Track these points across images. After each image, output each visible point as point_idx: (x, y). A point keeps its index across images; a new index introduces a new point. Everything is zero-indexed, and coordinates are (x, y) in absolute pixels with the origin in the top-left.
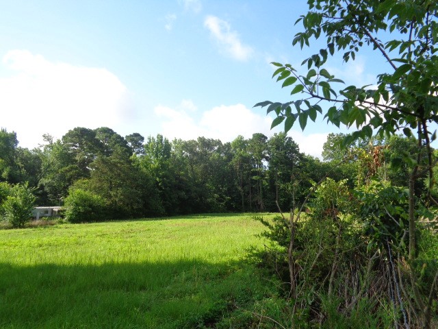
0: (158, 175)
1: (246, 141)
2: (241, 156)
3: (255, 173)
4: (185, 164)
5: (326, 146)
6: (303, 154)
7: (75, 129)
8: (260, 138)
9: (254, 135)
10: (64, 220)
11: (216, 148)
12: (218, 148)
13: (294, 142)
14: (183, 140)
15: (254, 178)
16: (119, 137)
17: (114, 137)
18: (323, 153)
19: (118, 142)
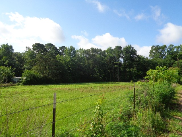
0: (70, 64)
1: (113, 49)
2: (110, 56)
3: (116, 64)
4: (84, 60)
5: (151, 52)
6: (139, 55)
7: (35, 44)
8: (119, 48)
9: (116, 47)
10: (21, 84)
11: (99, 52)
12: (100, 53)
13: (134, 50)
14: (84, 49)
15: (115, 66)
16: (55, 47)
17: (52, 47)
18: (149, 55)
19: (54, 50)
